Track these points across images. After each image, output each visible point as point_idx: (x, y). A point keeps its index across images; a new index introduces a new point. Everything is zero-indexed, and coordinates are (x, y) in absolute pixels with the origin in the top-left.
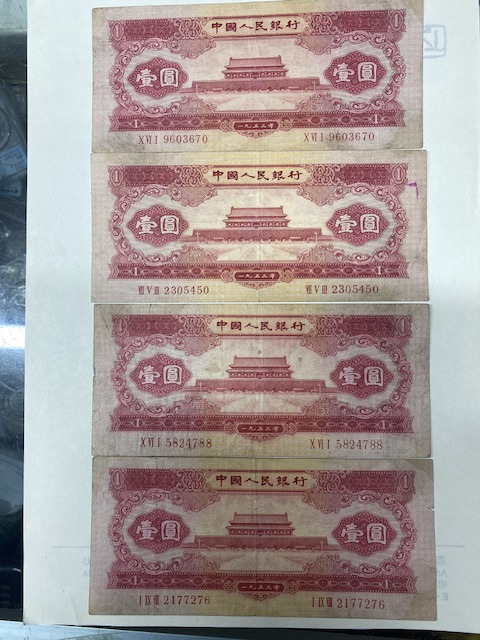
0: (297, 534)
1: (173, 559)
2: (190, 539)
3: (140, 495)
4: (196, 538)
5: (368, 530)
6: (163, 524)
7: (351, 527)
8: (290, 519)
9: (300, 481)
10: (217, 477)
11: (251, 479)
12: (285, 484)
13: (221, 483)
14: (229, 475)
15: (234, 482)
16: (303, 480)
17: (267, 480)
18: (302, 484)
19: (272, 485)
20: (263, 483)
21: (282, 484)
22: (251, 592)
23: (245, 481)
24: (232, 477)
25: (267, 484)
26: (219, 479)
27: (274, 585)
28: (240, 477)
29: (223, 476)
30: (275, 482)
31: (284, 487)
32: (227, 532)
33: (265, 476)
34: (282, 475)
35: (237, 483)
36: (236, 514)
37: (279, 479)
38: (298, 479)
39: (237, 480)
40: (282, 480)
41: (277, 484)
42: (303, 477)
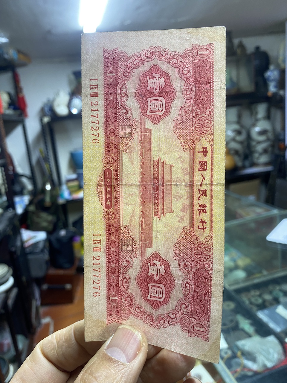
0: (155, 220)
1: (130, 109)
2: (149, 124)
3: (189, 74)
4: (150, 130)
5: (160, 285)
6: (162, 99)
7: (162, 271)
8: (168, 215)
9: (203, 225)
10: (206, 148)
11: (205, 179)
12: (200, 212)
13: (200, 152)
14: (208, 159)
15: (201, 163)
16: (203, 229)
17: (203, 194)
18: (200, 227)
19: (199, 199)
20: (200, 191)
21: (200, 208)
22: (104, 180)
23: (203, 174)
24: (206, 162)
25: (200, 195)
26: (204, 150)
27: (111, 201)
28: (205, 170)
29: (207, 153)
30: (202, 202)
31: (197, 211)
32: (156, 158)
33: (207, 192)
34: (208, 209)
35: (200, 166)
36: (172, 166)
37: (204, 206)
38: (204, 224)
39: (203, 166)
40: (204, 209)
41: (200, 204)
42: (206, 229)
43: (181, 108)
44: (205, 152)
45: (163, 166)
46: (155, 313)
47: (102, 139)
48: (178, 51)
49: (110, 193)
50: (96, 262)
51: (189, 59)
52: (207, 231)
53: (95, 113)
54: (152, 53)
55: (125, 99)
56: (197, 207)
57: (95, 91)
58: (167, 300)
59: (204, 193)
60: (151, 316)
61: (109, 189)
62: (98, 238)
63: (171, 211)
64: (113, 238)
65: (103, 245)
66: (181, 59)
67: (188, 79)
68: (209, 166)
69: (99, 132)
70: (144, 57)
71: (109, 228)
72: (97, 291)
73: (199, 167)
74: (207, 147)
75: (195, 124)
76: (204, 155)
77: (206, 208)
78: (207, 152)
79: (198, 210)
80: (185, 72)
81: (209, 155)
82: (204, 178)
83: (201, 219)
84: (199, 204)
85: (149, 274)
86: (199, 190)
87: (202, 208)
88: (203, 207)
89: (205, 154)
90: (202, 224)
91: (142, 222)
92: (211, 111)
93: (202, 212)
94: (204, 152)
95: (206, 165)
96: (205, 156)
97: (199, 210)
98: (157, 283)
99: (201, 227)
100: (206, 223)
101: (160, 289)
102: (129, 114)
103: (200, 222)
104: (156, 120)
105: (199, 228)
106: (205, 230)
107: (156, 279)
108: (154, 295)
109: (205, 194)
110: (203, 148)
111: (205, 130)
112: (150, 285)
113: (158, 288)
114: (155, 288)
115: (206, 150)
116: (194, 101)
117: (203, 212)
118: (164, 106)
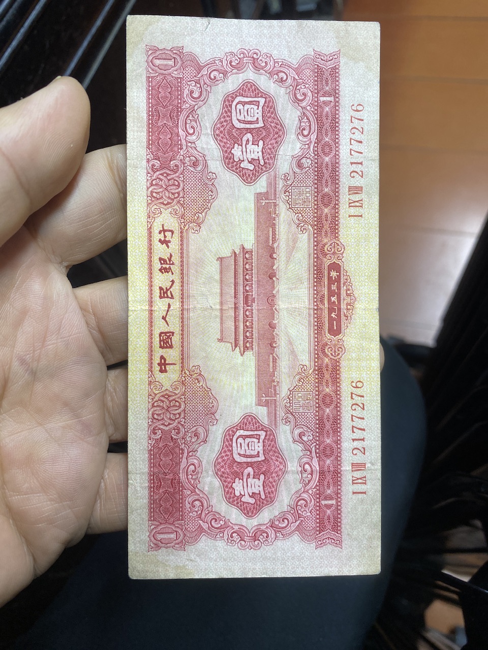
0: (250, 242)
1: (294, 441)
2: (262, 413)
3: (190, 499)
4: (259, 403)
5: (242, 126)
6: (239, 459)
7: (237, 152)
8: (226, 252)
9: (165, 237)
10: (161, 371)
11: (163, 316)
12: (170, 260)
13: (172, 364)
14: (158, 352)
15: (169, 344)
16: (164, 231)
17: (165, 291)
18: (170, 233)
19: (173, 282)
20: (170, 296)
21: (171, 266)
22: (342, 316)
23: (167, 325)
24: (161, 347)
25: (171, 290)
26: (165, 368)
27: (330, 278)
28: (161, 333)
29: (159, 362)
30: (168, 276)
31: (175, 262)
32: (249, 354)
33: (158, 294)
34: (157, 265)
35: (171, 339)
36: (221, 340)
37: (163, 271)
38: (163, 239)
39: (166, 339)
40: (164, 266)
41: (170, 273)
42: (159, 230)
43: (205, 441)
44: (163, 365)
45: (236, 340)
46: (249, 74)
47: (346, 388)
48: (210, 542)
49: (331, 293)
50: (358, 168)
51: (191, 527)
52: (157, 228)
53: (358, 434)
54: (255, 538)
55: (305, 460)
56: (176, 268)
57: (358, 474)
58: (228, 101)
59: (164, 293)
60: (257, 68)
61: (333, 299)
62: (353, 211)
63: (221, 259)
64: (326, 210)
65: (345, 197)
66: (205, 526)
67: (193, 491)
68: (156, 340)
69: (351, 402)
70: (271, 532)
71: (334, 229)
72: (357, 115)
73: (173, 337)
74: (160, 373)
75: (179, 414)
76: (165, 360)
77: (160, 268)
78: (158, 364)
79: (173, 264)
80: (197, 503)
81: (157, 360)
82: (164, 318)
83: (168, 247)
84: (173, 274)
85: (261, 143)
86: (172, 297)
87: (167, 266)
88: (165, 269)
89: (163, 362)
90: (167, 239)
91: (274, 240)
92: (153, 436)
93: (167, 260)
94: (165, 364)
95: (160, 341)
96: (162, 357)
97: (171, 262)
98: (247, 129)
99: (168, 234)
100: (160, 241)
101: (242, 118)
102: (297, 432)
103: (169, 242)
104: (249, 422)
105: (172, 232)
106: (162, 229)
107: (249, 136)
108: (252, 106)
109: (162, 291)
110: (165, 371)
111: (163, 401)
112: (261, 124)
113: (246, 120)
114: (249, 119)
115: (161, 368)
116: (183, 453)
117: (165, 261)
118: (234, 444)
